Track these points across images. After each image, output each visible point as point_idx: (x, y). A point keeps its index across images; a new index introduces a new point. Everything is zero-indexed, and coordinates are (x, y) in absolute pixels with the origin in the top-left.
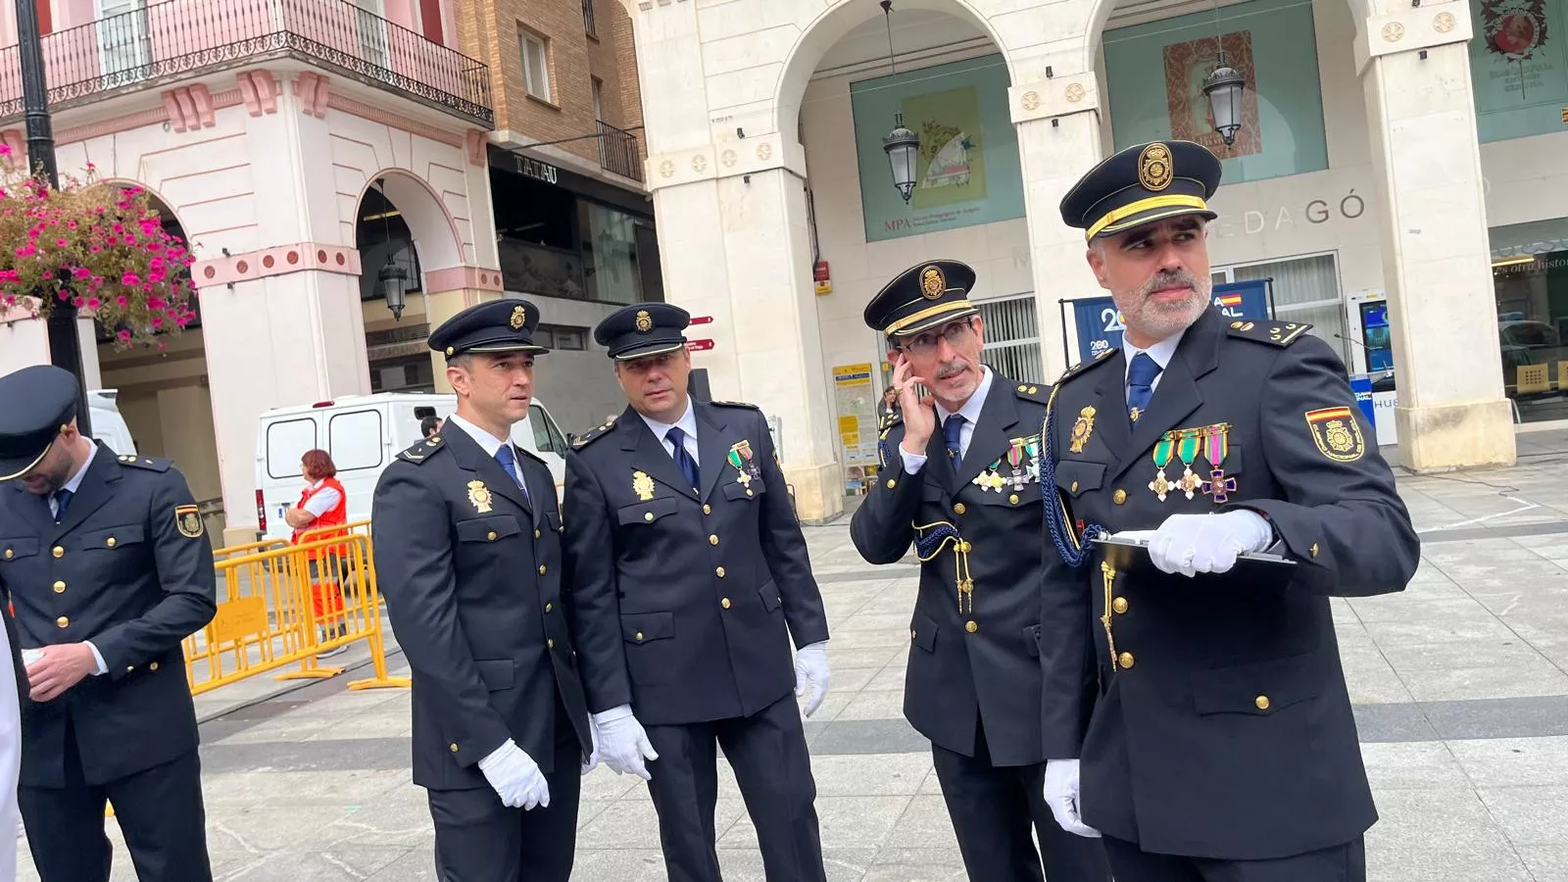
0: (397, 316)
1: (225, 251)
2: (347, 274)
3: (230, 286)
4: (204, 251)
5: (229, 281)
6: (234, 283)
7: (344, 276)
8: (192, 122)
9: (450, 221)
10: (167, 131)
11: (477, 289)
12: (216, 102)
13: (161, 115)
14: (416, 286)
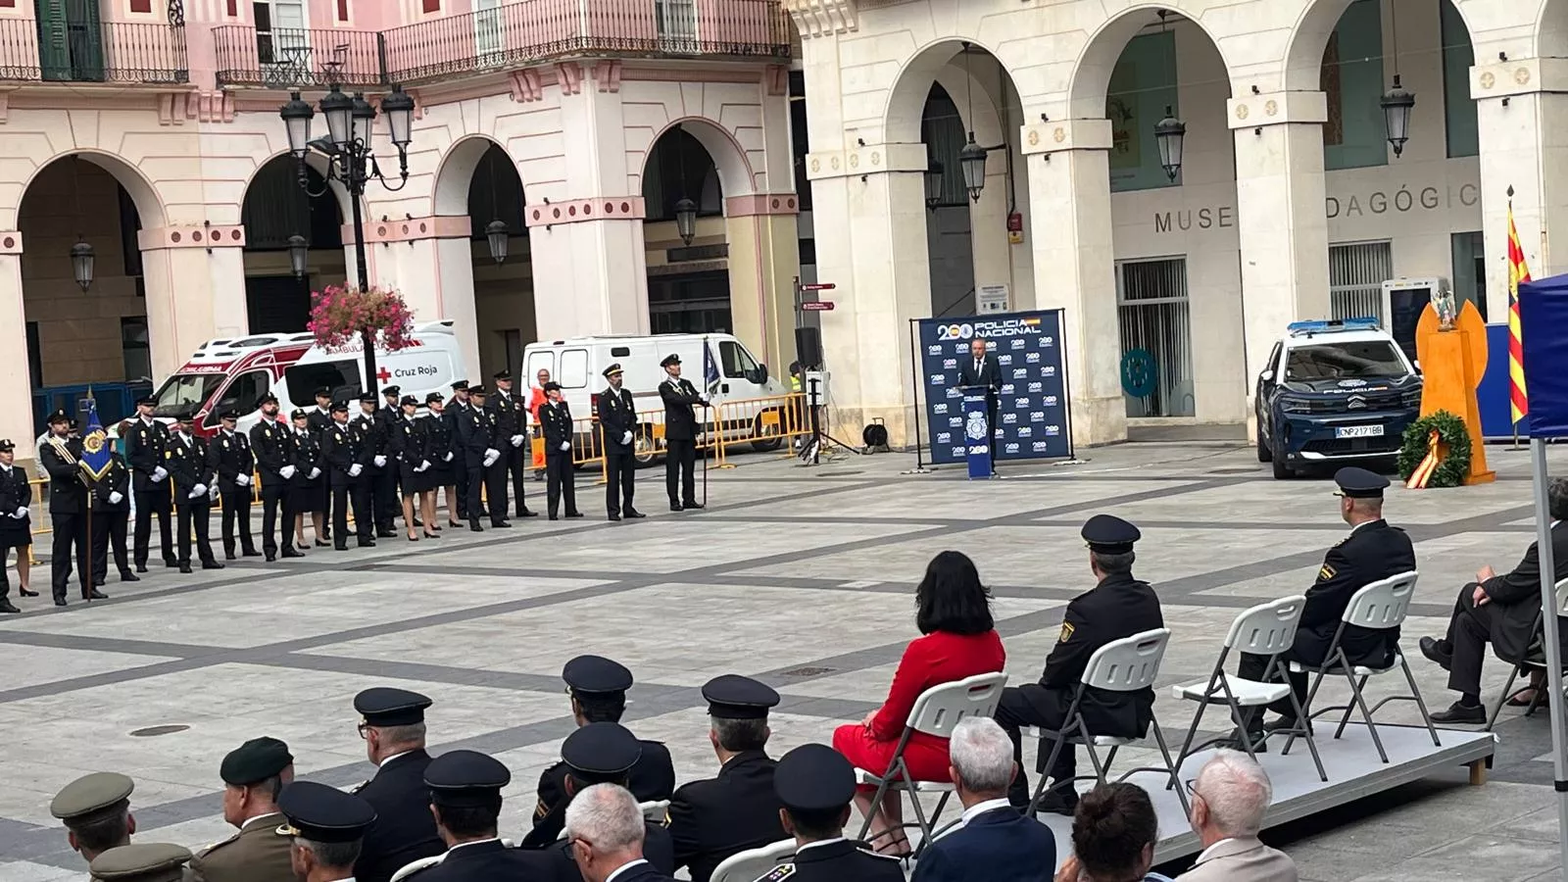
0: (688, 243)
1: (546, 200)
2: (631, 219)
3: (548, 228)
4: (533, 198)
5: (548, 223)
6: (551, 225)
7: (629, 221)
8: (527, 96)
9: (743, 155)
10: (512, 100)
11: (767, 215)
12: (544, 81)
13: (507, 88)
14: (718, 209)
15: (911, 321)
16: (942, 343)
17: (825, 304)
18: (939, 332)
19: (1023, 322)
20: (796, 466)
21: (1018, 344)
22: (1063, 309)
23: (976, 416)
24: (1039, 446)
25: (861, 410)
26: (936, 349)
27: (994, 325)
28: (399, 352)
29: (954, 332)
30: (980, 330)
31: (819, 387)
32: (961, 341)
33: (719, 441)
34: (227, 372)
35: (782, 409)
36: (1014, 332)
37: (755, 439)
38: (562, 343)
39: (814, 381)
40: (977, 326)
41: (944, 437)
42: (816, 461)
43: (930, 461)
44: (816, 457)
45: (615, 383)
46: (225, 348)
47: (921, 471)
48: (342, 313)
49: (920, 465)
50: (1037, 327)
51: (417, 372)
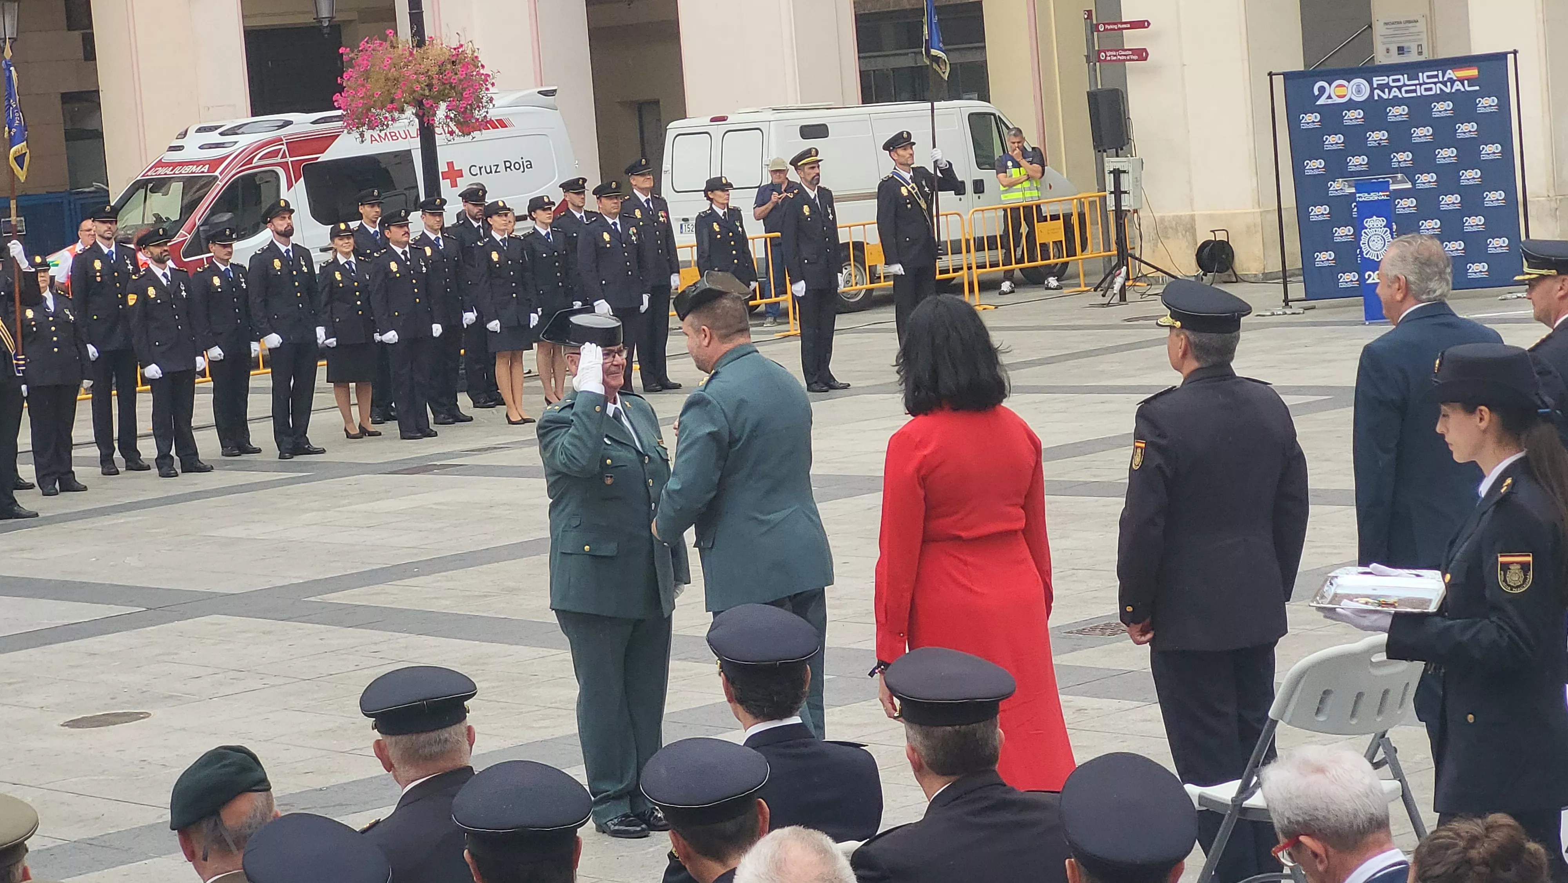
15: (1270, 74)
16: (1321, 109)
17: (1134, 51)
18: (1316, 93)
19: (1450, 74)
20: (1092, 306)
21: (1442, 108)
22: (1515, 52)
23: (1375, 224)
24: (1478, 269)
25: (1192, 217)
26: (1311, 120)
27: (1404, 79)
28: (468, 138)
29: (1341, 91)
30: (1381, 87)
31: (1126, 183)
32: (1351, 105)
33: (970, 268)
34: (217, 173)
35: (1067, 217)
36: (1436, 89)
37: (1026, 264)
38: (723, 119)
39: (1117, 173)
40: (1376, 81)
41: (1325, 258)
42: (1123, 298)
43: (1303, 295)
44: (1123, 289)
45: (809, 178)
46: (214, 137)
47: (1288, 311)
48: (387, 79)
49: (1286, 301)
50: (1472, 81)
51: (502, 168)
